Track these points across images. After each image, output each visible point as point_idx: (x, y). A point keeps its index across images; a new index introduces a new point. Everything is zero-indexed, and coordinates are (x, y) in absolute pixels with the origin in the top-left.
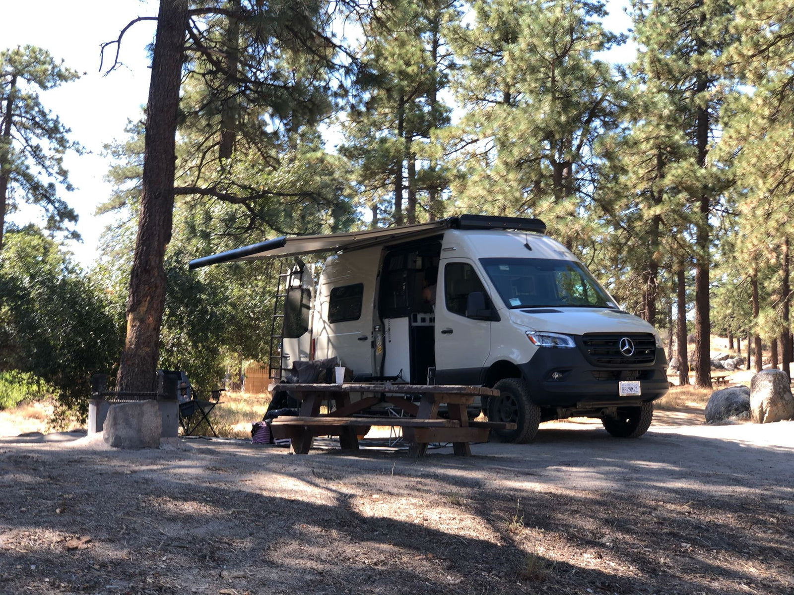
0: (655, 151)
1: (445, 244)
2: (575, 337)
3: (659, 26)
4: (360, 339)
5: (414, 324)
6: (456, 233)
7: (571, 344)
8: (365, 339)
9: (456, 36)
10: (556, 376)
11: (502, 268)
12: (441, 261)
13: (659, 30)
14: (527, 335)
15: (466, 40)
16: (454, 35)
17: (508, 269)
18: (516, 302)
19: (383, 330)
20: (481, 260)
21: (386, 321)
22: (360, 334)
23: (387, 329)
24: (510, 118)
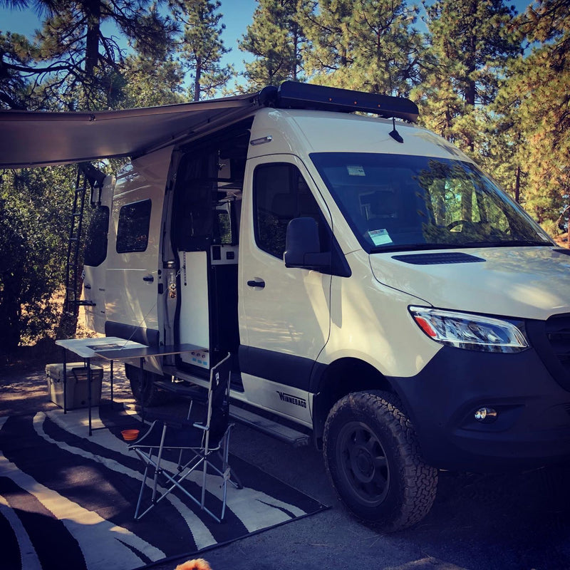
0: (445, 109)
1: (256, 132)
2: (526, 325)
3: (450, 19)
4: (146, 279)
5: (214, 262)
6: (274, 113)
7: (516, 340)
8: (150, 279)
9: (307, 18)
10: (481, 415)
11: (354, 171)
12: (248, 162)
13: (449, 22)
14: (413, 314)
15: (314, 21)
16: (305, 17)
17: (363, 174)
18: (381, 238)
19: (177, 267)
20: (313, 156)
21: (181, 254)
22: (144, 272)
23: (182, 265)
24: (346, 75)
